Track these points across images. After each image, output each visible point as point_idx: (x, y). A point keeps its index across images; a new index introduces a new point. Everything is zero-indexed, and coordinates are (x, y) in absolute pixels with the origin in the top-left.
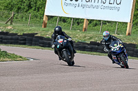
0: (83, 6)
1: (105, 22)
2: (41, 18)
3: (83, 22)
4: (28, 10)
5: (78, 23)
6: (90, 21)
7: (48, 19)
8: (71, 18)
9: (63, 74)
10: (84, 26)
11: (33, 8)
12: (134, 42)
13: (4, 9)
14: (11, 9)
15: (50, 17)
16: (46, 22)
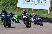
0: (32, 4)
1: (40, 10)
2: (16, 8)
3: (32, 10)
4: (11, 6)
5: (30, 10)
6: (34, 9)
7: (19, 9)
8: (27, 8)
9: (24, 29)
10: (32, 11)
11: (13, 5)
12: (51, 17)
13: (2, 5)
14: (4, 5)
15: (19, 8)
16: (18, 10)
